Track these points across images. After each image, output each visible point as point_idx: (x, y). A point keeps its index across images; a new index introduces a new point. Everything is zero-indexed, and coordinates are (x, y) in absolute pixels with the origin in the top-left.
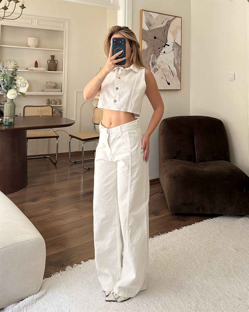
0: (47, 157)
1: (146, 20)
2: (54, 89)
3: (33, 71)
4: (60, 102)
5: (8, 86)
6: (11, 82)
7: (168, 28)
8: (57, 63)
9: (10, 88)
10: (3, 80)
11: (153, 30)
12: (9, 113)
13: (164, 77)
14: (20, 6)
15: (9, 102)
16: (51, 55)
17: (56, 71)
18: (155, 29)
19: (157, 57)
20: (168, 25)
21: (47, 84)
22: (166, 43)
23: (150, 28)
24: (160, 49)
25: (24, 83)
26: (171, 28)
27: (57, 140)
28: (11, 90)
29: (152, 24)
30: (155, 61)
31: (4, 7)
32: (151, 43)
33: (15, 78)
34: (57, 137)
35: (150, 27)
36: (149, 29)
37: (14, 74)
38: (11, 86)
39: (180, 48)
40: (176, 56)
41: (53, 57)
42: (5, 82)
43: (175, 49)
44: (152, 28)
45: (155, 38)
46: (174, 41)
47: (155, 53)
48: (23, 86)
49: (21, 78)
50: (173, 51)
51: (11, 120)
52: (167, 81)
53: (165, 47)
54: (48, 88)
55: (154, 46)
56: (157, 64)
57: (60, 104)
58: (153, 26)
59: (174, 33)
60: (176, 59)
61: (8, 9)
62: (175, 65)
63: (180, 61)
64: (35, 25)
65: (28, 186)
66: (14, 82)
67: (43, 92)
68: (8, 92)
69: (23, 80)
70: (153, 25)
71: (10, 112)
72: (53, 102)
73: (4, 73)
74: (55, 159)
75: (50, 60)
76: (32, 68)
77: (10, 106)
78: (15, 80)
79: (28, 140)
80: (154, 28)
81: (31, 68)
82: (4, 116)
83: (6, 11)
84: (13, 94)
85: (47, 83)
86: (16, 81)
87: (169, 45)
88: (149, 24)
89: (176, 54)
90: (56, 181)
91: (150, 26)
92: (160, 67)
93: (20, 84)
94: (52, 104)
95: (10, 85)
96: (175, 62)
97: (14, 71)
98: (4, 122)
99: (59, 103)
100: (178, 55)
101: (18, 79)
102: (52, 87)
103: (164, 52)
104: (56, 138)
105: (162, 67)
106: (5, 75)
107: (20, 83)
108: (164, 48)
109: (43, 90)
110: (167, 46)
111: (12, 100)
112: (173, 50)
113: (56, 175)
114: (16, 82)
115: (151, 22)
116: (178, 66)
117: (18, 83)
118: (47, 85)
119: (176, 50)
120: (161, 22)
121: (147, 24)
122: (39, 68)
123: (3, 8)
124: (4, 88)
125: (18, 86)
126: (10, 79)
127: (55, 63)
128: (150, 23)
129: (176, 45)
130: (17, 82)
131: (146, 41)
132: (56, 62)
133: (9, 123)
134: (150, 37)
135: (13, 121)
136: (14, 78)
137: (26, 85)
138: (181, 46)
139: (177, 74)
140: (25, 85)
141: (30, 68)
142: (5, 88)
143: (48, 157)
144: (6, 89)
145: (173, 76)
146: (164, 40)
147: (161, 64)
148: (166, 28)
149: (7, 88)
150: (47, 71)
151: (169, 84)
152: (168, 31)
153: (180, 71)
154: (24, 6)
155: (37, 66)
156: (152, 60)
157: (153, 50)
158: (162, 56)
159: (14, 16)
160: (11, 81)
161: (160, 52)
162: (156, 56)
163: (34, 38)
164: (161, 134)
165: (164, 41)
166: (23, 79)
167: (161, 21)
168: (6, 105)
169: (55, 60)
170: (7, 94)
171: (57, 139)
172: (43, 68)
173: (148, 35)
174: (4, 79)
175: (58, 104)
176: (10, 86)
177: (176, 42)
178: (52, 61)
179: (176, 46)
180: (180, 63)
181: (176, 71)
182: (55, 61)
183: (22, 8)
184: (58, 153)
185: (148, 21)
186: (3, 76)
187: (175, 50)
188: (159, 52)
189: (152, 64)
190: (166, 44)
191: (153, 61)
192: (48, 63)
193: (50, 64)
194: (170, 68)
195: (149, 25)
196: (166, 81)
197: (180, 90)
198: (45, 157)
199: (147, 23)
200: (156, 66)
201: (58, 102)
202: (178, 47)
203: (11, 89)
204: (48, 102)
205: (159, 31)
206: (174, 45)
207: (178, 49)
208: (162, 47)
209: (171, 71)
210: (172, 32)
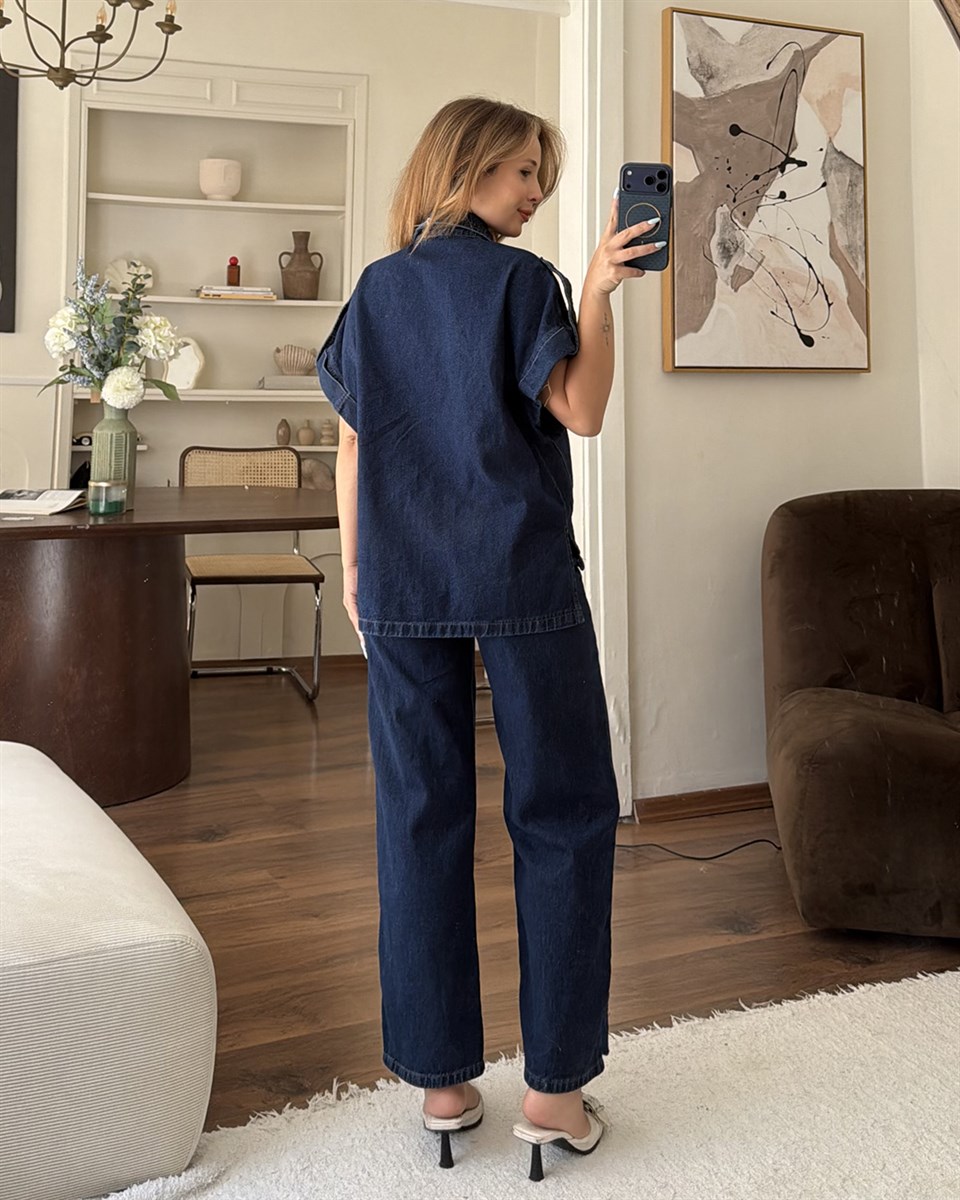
0: (280, 672)
1: (690, 52)
2: (308, 375)
3: (224, 302)
4: (331, 433)
5: (105, 356)
6: (120, 336)
7: (798, 88)
8: (318, 267)
9: (117, 364)
10: (86, 329)
11: (726, 94)
12: (111, 467)
13: (784, 311)
14: (158, 24)
15: (111, 420)
16: (294, 233)
17: (315, 299)
18: (733, 91)
19: (747, 217)
20: (797, 72)
21: (277, 355)
22: (787, 155)
23: (708, 87)
24: (760, 180)
25: (171, 344)
26: (814, 83)
27: (317, 593)
28: (119, 369)
29: (718, 69)
30: (738, 234)
31: (94, 29)
32: (718, 153)
33: (137, 322)
34: (317, 580)
35: (711, 81)
36: (705, 91)
37: (132, 305)
38: (119, 354)
39: (857, 177)
40: (840, 212)
41: (302, 238)
42: (96, 338)
43: (832, 178)
44: (718, 88)
45: (735, 130)
46: (830, 141)
47: (734, 201)
48: (168, 353)
49: (157, 320)
50: (824, 188)
51: (119, 494)
52: (799, 330)
53: (783, 171)
54: (283, 374)
55: (729, 169)
56: (748, 250)
57: (332, 441)
58: (723, 79)
59: (828, 108)
60: (838, 227)
61: (110, 37)
62: (839, 256)
63: (860, 233)
64: (226, 106)
65: (192, 779)
66: (131, 339)
67: (262, 388)
68: (108, 378)
69: (166, 332)
70: (725, 72)
71: (113, 464)
72: (303, 434)
73: (94, 300)
74: (309, 679)
75: (292, 251)
76: (215, 288)
77: (114, 438)
78: (136, 331)
79: (198, 587)
80: (728, 86)
81: (211, 289)
82: (92, 478)
83: (102, 45)
84: (127, 389)
85: (278, 351)
86: (137, 334)
87: (802, 164)
88: (704, 72)
89: (839, 202)
90: (314, 764)
91: (711, 77)
92: (760, 264)
93: (155, 346)
94: (300, 445)
95: (113, 351)
96: (837, 237)
97: (131, 293)
98: (91, 502)
99: (332, 437)
100: (850, 206)
101: (146, 324)
102: (300, 369)
103: (783, 195)
104: (311, 586)
105: (773, 261)
106: (97, 309)
107: (154, 343)
108: (780, 174)
109: (260, 382)
110: (795, 165)
111: (125, 412)
112: (824, 185)
113: (314, 744)
114: (141, 338)
115: (713, 63)
116: (854, 260)
117: (147, 341)
118: (276, 362)
119: (838, 183)
120: (764, 61)
121: (694, 72)
122: (245, 289)
123: (90, 35)
124: (89, 362)
125: (148, 356)
126: (113, 326)
127: (313, 265)
128: (708, 66)
129: (841, 161)
130: (143, 337)
131: (690, 147)
132: (316, 260)
133: (109, 504)
134: (709, 126)
135: (125, 496)
136: (131, 320)
137: (180, 351)
138: (862, 165)
139: (846, 294)
140: (176, 351)
141: (207, 289)
142: (94, 365)
143: (284, 669)
144: (101, 367)
145: (830, 305)
146: (781, 138)
147: (768, 251)
148: (788, 87)
149: (103, 364)
150: (278, 299)
151: (808, 341)
152: (797, 98)
153: (864, 283)
154: (175, 22)
155: (236, 280)
156: (723, 231)
157: (728, 186)
158: (769, 214)
159: (128, 67)
160: (117, 334)
161: (760, 193)
162: (739, 215)
163: (225, 162)
164: (772, 571)
165: (781, 143)
166: (166, 325)
167: (764, 53)
168: (99, 432)
169: (310, 251)
170: (104, 389)
171: (317, 588)
172: (260, 288)
173: (703, 118)
174: (93, 328)
175: (323, 441)
176: (116, 353)
177: (839, 150)
178: (297, 256)
179: (841, 165)
180: (860, 243)
181: (842, 280)
182: (313, 258)
183: (167, 29)
184: (322, 654)
185: (699, 55)
186: (88, 314)
187: (835, 181)
188: (756, 195)
189: (724, 247)
190: (791, 156)
191: (727, 237)
192: (282, 268)
193: (292, 269)
194: (810, 266)
195: (705, 75)
196: (796, 326)
197: (867, 370)
198: (270, 672)
199: (697, 64)
200: (742, 260)
201: (324, 433)
202: (848, 169)
203: (120, 366)
204: (284, 432)
205: (752, 101)
206: (827, 161)
207: (850, 181)
208: (771, 170)
209: (819, 282)
210: (819, 103)
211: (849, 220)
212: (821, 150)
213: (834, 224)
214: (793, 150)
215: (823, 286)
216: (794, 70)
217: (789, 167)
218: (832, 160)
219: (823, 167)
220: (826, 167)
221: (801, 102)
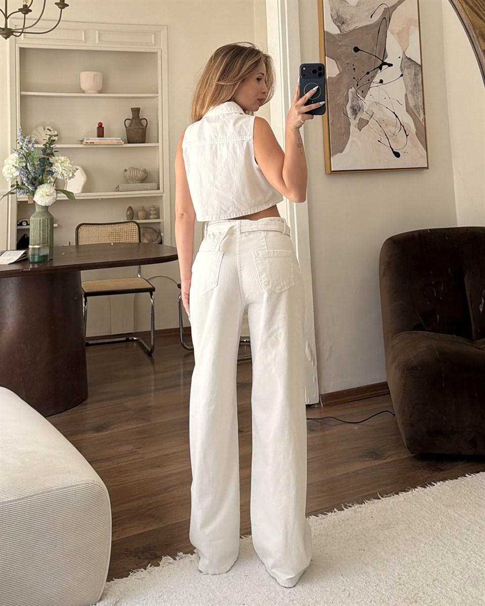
0: (133, 340)
1: (332, 11)
2: (142, 183)
3: (96, 146)
4: (155, 212)
5: (35, 179)
6: (43, 168)
7: (387, 27)
8: (145, 125)
9: (41, 183)
10: (24, 164)
11: (351, 32)
12: (40, 238)
13: (385, 140)
14: (56, 4)
15: (40, 212)
16: (131, 109)
17: (144, 142)
18: (354, 30)
19: (364, 93)
20: (386, 18)
21: (125, 173)
22: (383, 61)
23: (342, 28)
24: (370, 75)
25: (70, 171)
26: (395, 24)
27: (151, 297)
28: (43, 185)
29: (347, 19)
30: (360, 102)
31: (22, 7)
32: (348, 61)
33: (51, 160)
34: (151, 290)
35: (343, 25)
36: (340, 30)
37: (48, 151)
38: (43, 177)
39: (418, 71)
40: (410, 88)
41: (136, 111)
42: (30, 169)
43: (406, 72)
44: (347, 28)
45: (356, 49)
46: (404, 53)
47: (357, 85)
48: (68, 175)
49: (62, 158)
50: (402, 77)
51: (46, 252)
52: (392, 149)
53: (381, 69)
54: (128, 183)
55: (354, 69)
56: (365, 110)
57: (156, 216)
58: (349, 25)
59: (402, 36)
60: (409, 96)
61: (31, 11)
62: (410, 110)
63: (421, 99)
64: (94, 44)
66: (48, 169)
67: (118, 191)
68: (38, 190)
69: (67, 164)
70: (350, 20)
71: (41, 235)
72: (140, 214)
73: (28, 150)
75: (131, 118)
76: (90, 139)
77: (41, 221)
78: (51, 165)
79: (88, 298)
80: (352, 27)
81: (89, 139)
82: (30, 244)
83: (26, 15)
84: (47, 195)
85: (126, 171)
86: (52, 166)
87: (390, 65)
88: (340, 21)
89: (410, 84)
91: (343, 23)
92: (371, 117)
93: (61, 172)
94: (139, 219)
95: (39, 176)
96: (409, 101)
97: (48, 145)
98: (30, 256)
99: (156, 214)
100: (415, 85)
101: (57, 161)
102: (138, 180)
103: (381, 81)
104: (148, 294)
105: (378, 115)
106: (30, 154)
107: (61, 171)
108: (379, 71)
109: (117, 188)
110: (387, 66)
111: (46, 208)
112: (402, 75)
114: (54, 168)
115: (344, 16)
116: (418, 112)
117: (57, 169)
118: (125, 177)
119: (409, 74)
120: (369, 14)
121: (335, 21)
122: (107, 139)
123: (20, 10)
124: (27, 182)
125: (58, 178)
126: (39, 162)
127: (142, 125)
128: (341, 17)
129: (410, 63)
130: (55, 168)
131: (334, 59)
132: (144, 122)
133: (39, 257)
134: (344, 48)
135: (48, 252)
136: (48, 159)
137: (75, 174)
138: (420, 64)
139: (415, 130)
140: (73, 174)
141: (86, 139)
142: (30, 184)
143: (135, 338)
144: (33, 184)
145: (407, 136)
146: (379, 53)
147: (375, 109)
148: (382, 27)
149: (34, 182)
150: (125, 143)
151: (397, 155)
152: (386, 32)
153: (423, 124)
154: (65, 3)
155: (102, 134)
156: (352, 101)
157: (354, 78)
158: (375, 91)
159: (42, 26)
160: (41, 166)
161: (370, 81)
162: (360, 92)
163: (94, 73)
164: (384, 273)
165: (379, 55)
166: (67, 161)
167: (369, 10)
168: (33, 219)
169: (141, 118)
170: (35, 196)
171: (151, 294)
172: (115, 137)
173: (340, 44)
174: (28, 164)
175: (151, 217)
176: (41, 177)
177: (408, 57)
178: (134, 121)
179: (410, 65)
180: (421, 104)
181: (413, 124)
182: (142, 121)
183: (61, 6)
185: (337, 12)
186: (25, 157)
187: (407, 73)
188: (368, 82)
189: (354, 109)
190: (385, 61)
191: (355, 104)
192: (126, 127)
193: (132, 128)
194: (397, 116)
195: (340, 22)
196: (391, 147)
197: (427, 168)
198: (128, 340)
199: (336, 17)
200: (363, 115)
201: (151, 212)
202: (413, 67)
203: (43, 183)
204: (130, 213)
205: (364, 34)
206: (403, 63)
207: (415, 73)
208: (375, 69)
209: (401, 124)
210: (398, 34)
211: (415, 93)
212: (400, 57)
213: (408, 95)
214: (385, 58)
215: (403, 126)
216: (384, 18)
217: (384, 67)
218: (405, 62)
219: (401, 66)
220: (402, 66)
221: (389, 34)
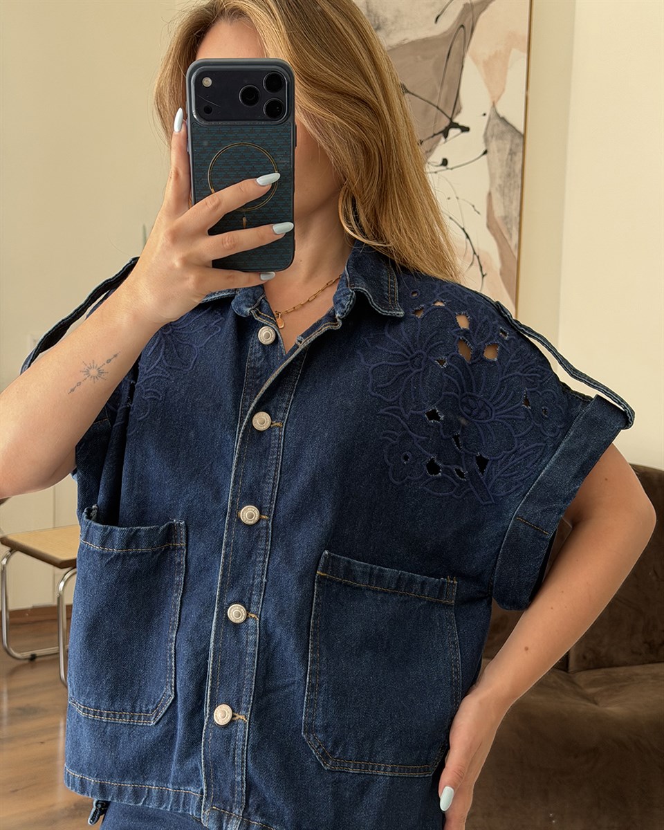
7: (465, 45)
18: (400, 46)
20: (465, 28)
22: (451, 119)
26: (482, 44)
29: (386, 19)
39: (517, 145)
40: (499, 181)
43: (493, 146)
44: (385, 41)
46: (494, 106)
50: (485, 157)
53: (446, 135)
58: (390, 32)
59: (494, 69)
60: (496, 196)
62: (494, 226)
63: (516, 204)
70: (393, 23)
80: (396, 40)
87: (465, 129)
89: (498, 172)
91: (378, 28)
96: (494, 208)
100: (509, 175)
103: (445, 162)
108: (443, 140)
110: (458, 131)
112: (485, 152)
115: (381, 12)
116: (509, 231)
119: (499, 151)
120: (433, 13)
128: (376, 16)
129: (502, 127)
139: (499, 266)
145: (483, 276)
146: (446, 101)
148: (456, 44)
152: (463, 57)
153: (516, 254)
165: (445, 106)
167: (433, 4)
177: (501, 115)
179: (502, 133)
180: (515, 214)
181: (498, 255)
185: (367, 2)
187: (496, 149)
190: (456, 121)
194: (468, 237)
202: (508, 137)
205: (419, 57)
206: (490, 127)
207: (511, 150)
208: (435, 135)
209: (475, 253)
210: (486, 64)
211: (506, 191)
212: (485, 115)
213: (493, 195)
214: (457, 114)
215: (478, 257)
216: (462, 26)
217: (453, 132)
218: (494, 125)
219: (485, 134)
220: (488, 134)
221: (468, 61)
